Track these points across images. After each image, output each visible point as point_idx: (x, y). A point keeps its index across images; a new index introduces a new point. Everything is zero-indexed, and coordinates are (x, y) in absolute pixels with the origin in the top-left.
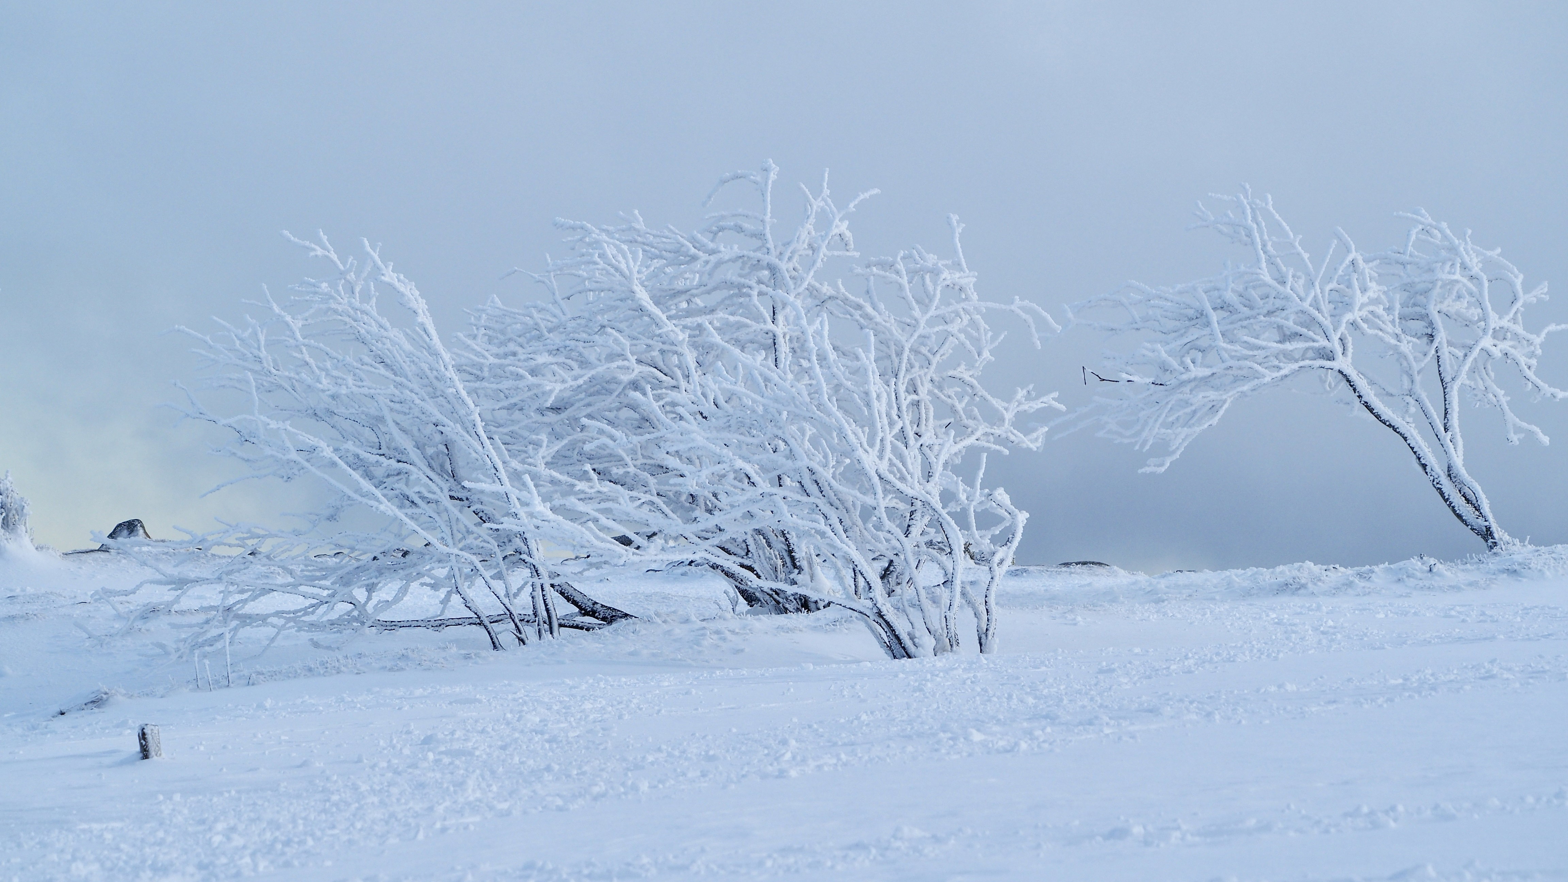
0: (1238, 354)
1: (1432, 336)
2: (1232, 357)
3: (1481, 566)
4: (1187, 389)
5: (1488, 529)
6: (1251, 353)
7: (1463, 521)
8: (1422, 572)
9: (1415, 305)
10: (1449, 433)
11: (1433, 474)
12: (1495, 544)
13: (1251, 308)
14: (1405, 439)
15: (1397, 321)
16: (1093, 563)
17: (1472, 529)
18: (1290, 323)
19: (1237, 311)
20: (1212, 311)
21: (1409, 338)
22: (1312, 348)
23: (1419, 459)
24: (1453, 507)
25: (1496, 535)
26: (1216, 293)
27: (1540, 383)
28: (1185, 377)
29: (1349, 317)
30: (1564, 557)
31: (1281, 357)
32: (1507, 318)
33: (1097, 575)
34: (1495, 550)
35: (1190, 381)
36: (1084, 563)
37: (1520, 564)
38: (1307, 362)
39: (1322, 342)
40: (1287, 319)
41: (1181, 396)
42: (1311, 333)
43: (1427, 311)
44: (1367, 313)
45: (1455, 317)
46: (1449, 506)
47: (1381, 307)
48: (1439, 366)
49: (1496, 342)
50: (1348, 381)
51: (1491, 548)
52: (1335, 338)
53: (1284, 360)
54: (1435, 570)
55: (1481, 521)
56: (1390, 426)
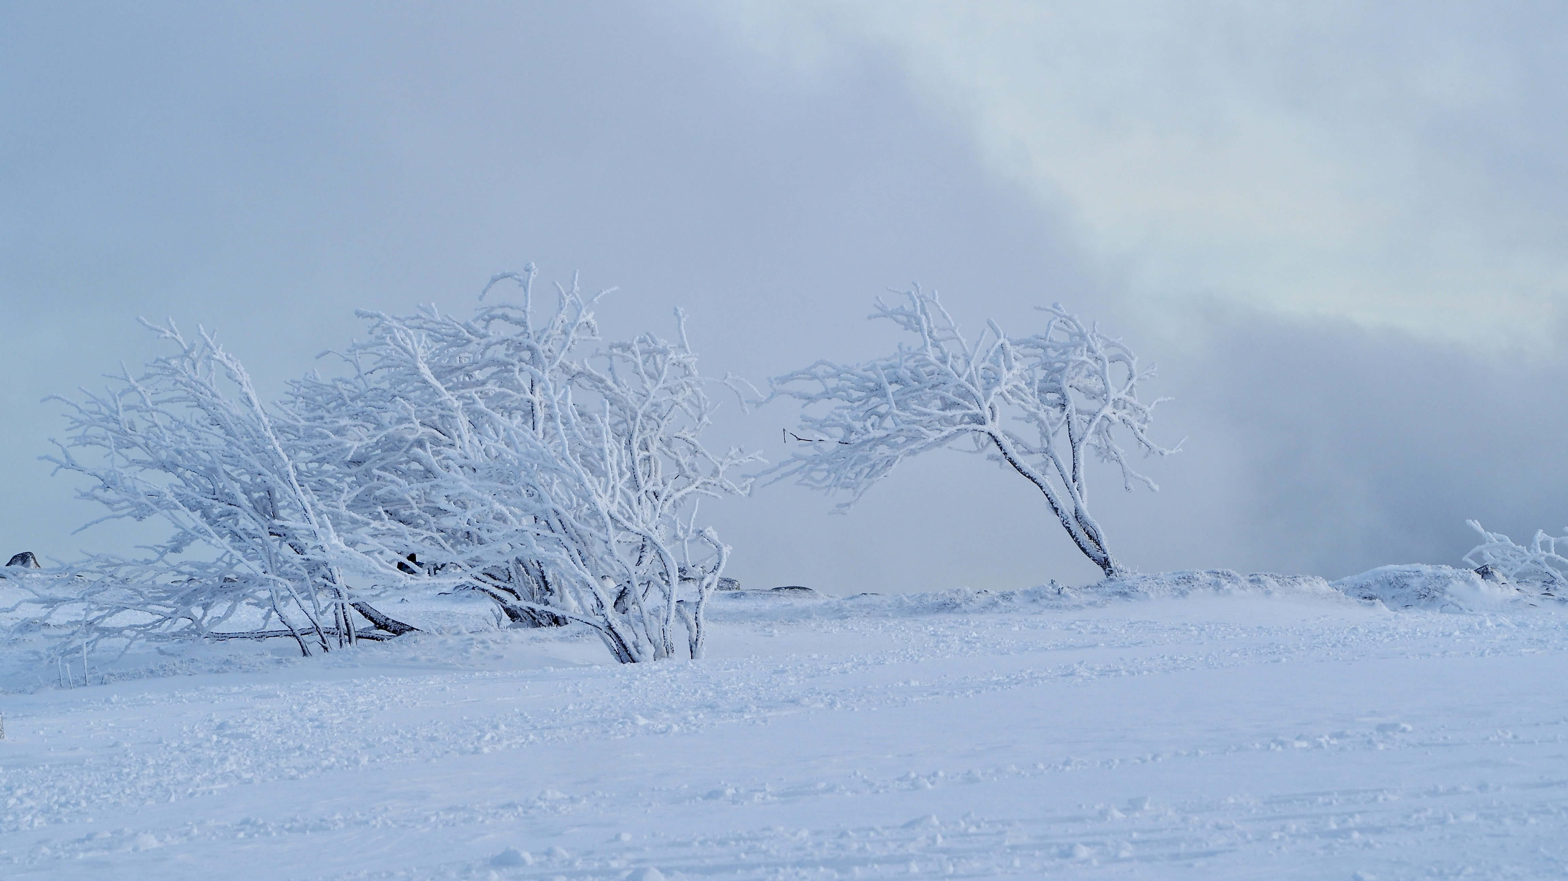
0: (908, 419)
1: (1064, 405)
2: (904, 422)
3: (1099, 589)
4: (867, 447)
5: (1106, 559)
6: (918, 418)
7: (1086, 553)
8: (1053, 594)
9: (1051, 381)
10: (1076, 483)
11: (1063, 515)
12: (1111, 571)
13: (920, 382)
14: (1041, 488)
15: (1036, 393)
16: (799, 588)
17: (1094, 560)
18: (950, 395)
19: (906, 385)
20: (888, 384)
21: (1046, 407)
22: (967, 415)
23: (1052, 503)
24: (1079, 542)
25: (1112, 565)
26: (891, 370)
27: (1151, 443)
28: (865, 437)
29: (997, 390)
30: (1164, 582)
31: (943, 421)
32: (1124, 392)
33: (801, 597)
34: (1111, 577)
35: (869, 441)
36: (792, 588)
37: (1129, 588)
38: (963, 426)
39: (976, 410)
40: (948, 392)
41: (862, 453)
42: (967, 403)
43: (1060, 386)
44: (1012, 387)
45: (1084, 390)
46: (1076, 541)
47: (1024, 382)
48: (1069, 429)
49: (1115, 410)
50: (996, 441)
51: (1109, 575)
52: (986, 407)
53: (945, 424)
54: (1062, 593)
55: (1100, 553)
56: (1029, 477)
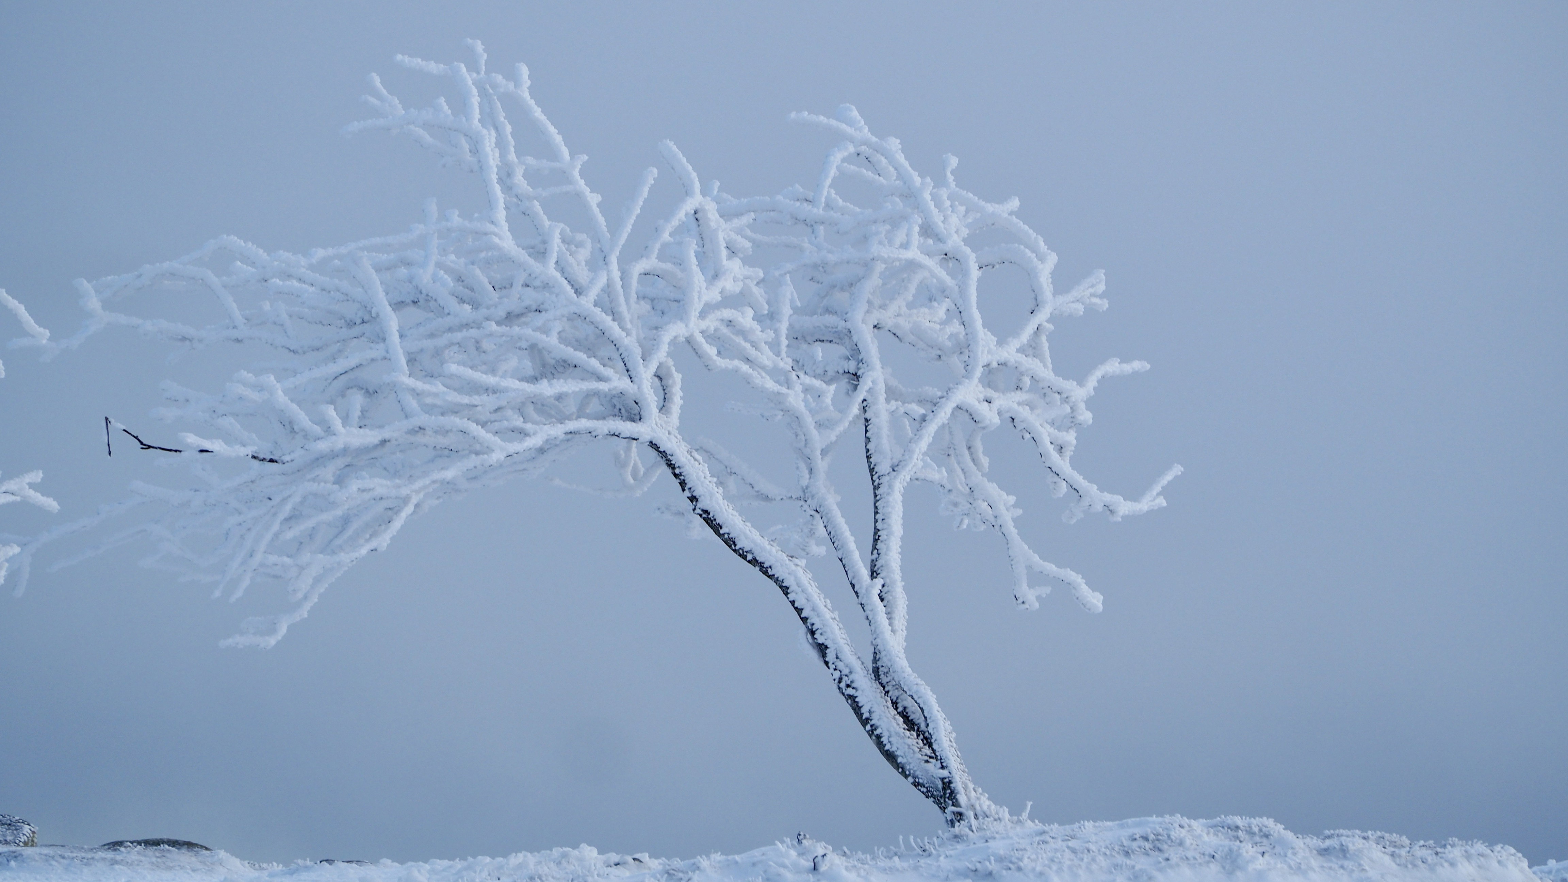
0: (438, 402)
1: (856, 376)
2: (429, 409)
3: (923, 862)
4: (329, 472)
5: (947, 784)
6: (466, 400)
7: (897, 766)
8: (797, 870)
9: (828, 311)
10: (879, 582)
11: (840, 665)
12: (960, 816)
13: (476, 305)
14: (785, 590)
15: (784, 342)
16: (174, 843)
17: (916, 784)
18: (552, 340)
19: (442, 311)
20: (389, 309)
21: (807, 380)
22: (596, 394)
23: (813, 633)
24: (879, 737)
25: (962, 798)
26: (403, 271)
27: (1080, 481)
28: (323, 446)
29: (676, 330)
30: (1092, 847)
31: (530, 410)
32: (1014, 344)
34: (958, 828)
35: (333, 455)
36: (156, 843)
37: (1000, 859)
38: (584, 424)
39: (618, 382)
40: (546, 331)
41: (314, 487)
42: (594, 363)
43: (849, 325)
44: (717, 324)
45: (912, 338)
46: (871, 733)
47: (750, 313)
48: (868, 440)
49: (990, 393)
50: (671, 466)
51: (952, 823)
52: (646, 374)
53: (535, 416)
54: (823, 867)
55: (933, 768)
56: (754, 562)
